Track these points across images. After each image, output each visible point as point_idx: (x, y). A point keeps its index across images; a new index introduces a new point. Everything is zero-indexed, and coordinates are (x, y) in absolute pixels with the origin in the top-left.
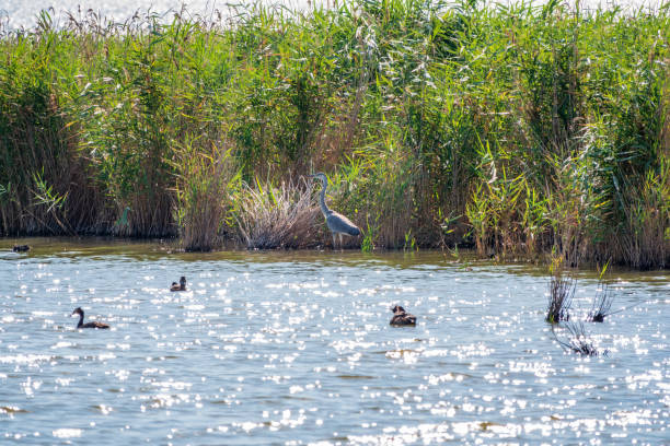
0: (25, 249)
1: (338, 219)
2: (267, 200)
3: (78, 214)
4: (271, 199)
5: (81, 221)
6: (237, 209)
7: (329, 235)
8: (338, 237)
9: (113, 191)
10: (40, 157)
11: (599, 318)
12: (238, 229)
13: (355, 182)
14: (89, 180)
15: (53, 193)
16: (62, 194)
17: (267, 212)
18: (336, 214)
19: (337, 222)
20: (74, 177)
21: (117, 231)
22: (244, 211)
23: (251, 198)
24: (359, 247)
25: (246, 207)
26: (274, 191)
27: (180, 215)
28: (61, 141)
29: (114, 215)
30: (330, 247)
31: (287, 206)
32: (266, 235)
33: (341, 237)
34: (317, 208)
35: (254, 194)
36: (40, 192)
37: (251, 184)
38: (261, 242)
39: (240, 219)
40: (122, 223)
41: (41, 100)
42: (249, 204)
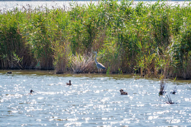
0: (11, 73)
1: (100, 65)
2: (79, 59)
3: (26, 63)
4: (80, 59)
5: (26, 65)
6: (71, 62)
7: (97, 69)
8: (99, 70)
9: (35, 56)
10: (15, 47)
11: (174, 93)
12: (71, 67)
13: (104, 54)
14: (29, 53)
15: (18, 57)
16: (21, 57)
17: (79, 62)
18: (99, 63)
19: (99, 65)
20: (25, 53)
21: (37, 68)
22: (73, 62)
23: (75, 59)
24: (106, 73)
25: (73, 61)
26: (81, 57)
27: (55, 63)
28: (21, 42)
29: (36, 63)
30: (97, 73)
31: (85, 61)
32: (79, 69)
33: (100, 70)
34: (93, 61)
35: (76, 57)
36: (14, 57)
37: (75, 55)
38: (78, 71)
39: (72, 65)
40: (38, 65)
41: (14, 31)
42: (74, 60)
